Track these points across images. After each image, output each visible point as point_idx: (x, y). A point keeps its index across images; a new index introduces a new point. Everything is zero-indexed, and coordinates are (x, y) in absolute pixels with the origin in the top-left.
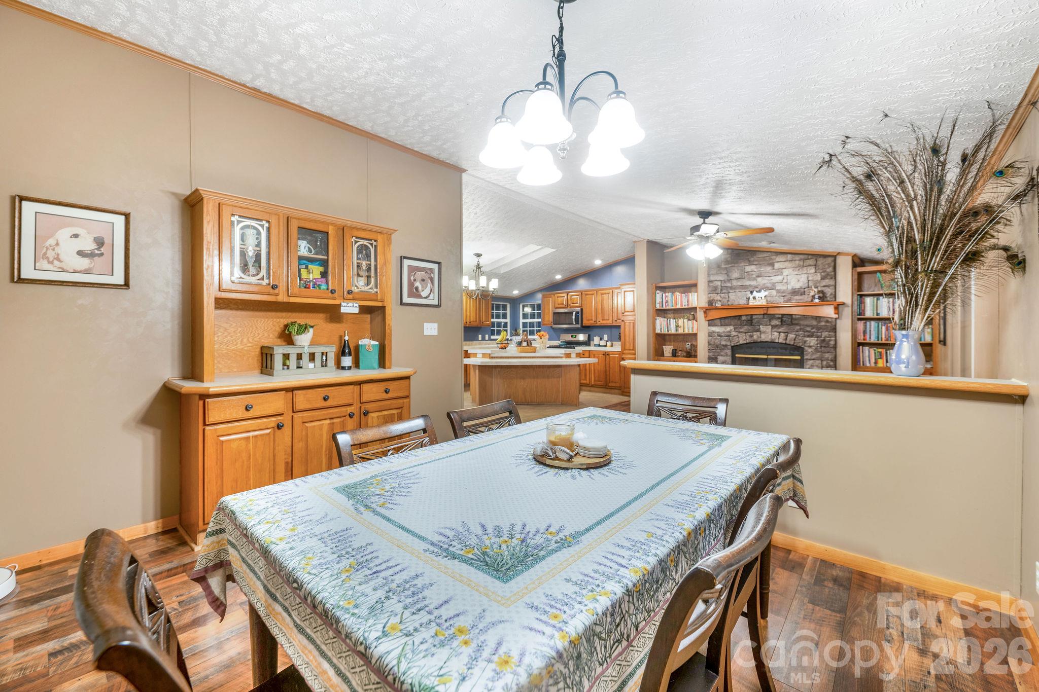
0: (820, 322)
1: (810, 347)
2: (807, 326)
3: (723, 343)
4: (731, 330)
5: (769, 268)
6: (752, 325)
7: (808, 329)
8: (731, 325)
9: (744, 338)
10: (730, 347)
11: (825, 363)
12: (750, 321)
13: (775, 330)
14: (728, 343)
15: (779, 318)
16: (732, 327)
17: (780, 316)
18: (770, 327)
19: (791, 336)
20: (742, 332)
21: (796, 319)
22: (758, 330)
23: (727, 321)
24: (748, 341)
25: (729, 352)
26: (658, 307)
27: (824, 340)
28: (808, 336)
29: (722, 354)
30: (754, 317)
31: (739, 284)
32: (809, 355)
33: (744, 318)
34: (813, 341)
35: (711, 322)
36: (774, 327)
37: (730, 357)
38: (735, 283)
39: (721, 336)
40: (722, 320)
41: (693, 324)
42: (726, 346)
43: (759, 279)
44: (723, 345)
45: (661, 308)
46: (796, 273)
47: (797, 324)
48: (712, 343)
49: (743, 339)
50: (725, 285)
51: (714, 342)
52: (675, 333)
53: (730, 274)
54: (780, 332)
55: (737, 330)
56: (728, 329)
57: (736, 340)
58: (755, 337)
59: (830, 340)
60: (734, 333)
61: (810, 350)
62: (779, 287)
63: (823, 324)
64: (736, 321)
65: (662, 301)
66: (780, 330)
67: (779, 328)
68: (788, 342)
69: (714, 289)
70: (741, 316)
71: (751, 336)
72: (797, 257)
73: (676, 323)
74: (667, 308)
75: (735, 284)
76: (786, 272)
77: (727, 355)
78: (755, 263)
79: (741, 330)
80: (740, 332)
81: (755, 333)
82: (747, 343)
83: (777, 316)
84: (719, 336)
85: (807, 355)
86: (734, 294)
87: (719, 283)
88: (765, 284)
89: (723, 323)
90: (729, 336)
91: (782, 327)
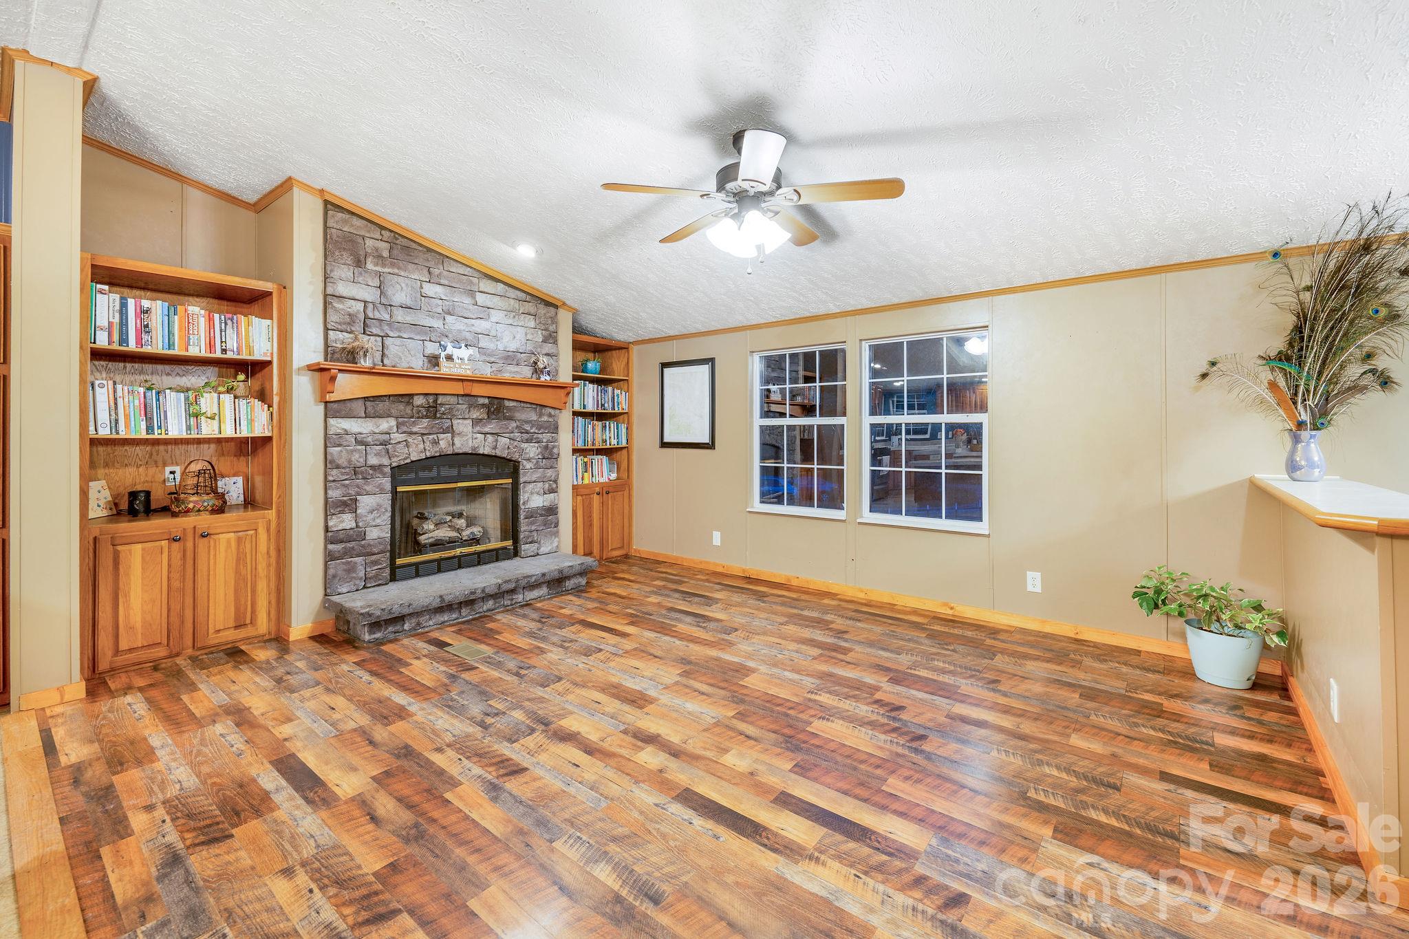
0: (541, 415)
1: (529, 460)
2: (527, 422)
3: (373, 461)
4: (391, 428)
5: (467, 300)
6: (435, 417)
7: (527, 427)
8: (389, 416)
9: (421, 446)
10: (388, 470)
11: (547, 486)
12: (432, 411)
13: (478, 428)
14: (386, 461)
15: (483, 405)
16: (393, 422)
17: (486, 401)
18: (469, 422)
19: (503, 441)
20: (416, 433)
21: (509, 409)
22: (450, 430)
23: (381, 406)
24: (428, 454)
25: (387, 483)
26: (102, 341)
27: (546, 447)
28: (528, 441)
29: (368, 488)
30: (440, 400)
31: (410, 318)
32: (528, 475)
33: (419, 401)
34: (532, 450)
35: (333, 409)
36: (476, 422)
37: (389, 496)
38: (400, 315)
39: (366, 444)
40: (368, 404)
41: (252, 409)
42: (377, 468)
43: (449, 318)
44: (372, 467)
45: (115, 347)
46: (510, 321)
47: (511, 419)
48: (342, 461)
49: (417, 451)
50: (377, 315)
51: (350, 461)
52: (184, 435)
53: (390, 292)
54: (485, 434)
55: (405, 429)
56: (387, 424)
57: (401, 449)
58: (443, 444)
59: (554, 447)
60: (397, 437)
61: (528, 465)
62: (484, 342)
63: (545, 418)
64: (401, 407)
65: (123, 323)
66: (487, 429)
67: (484, 425)
68: (499, 453)
69: (347, 319)
70: (411, 396)
71: (436, 442)
72: (512, 293)
73: (188, 404)
74: (147, 349)
75: (400, 319)
76: (496, 316)
77: (382, 491)
78: (443, 281)
79: (415, 429)
80: (411, 433)
81: (441, 436)
82: (427, 458)
83: (481, 401)
84: (359, 442)
85: (525, 474)
86: (398, 341)
87: (360, 306)
88: (460, 331)
89: (370, 409)
90: (384, 443)
91: (490, 423)
